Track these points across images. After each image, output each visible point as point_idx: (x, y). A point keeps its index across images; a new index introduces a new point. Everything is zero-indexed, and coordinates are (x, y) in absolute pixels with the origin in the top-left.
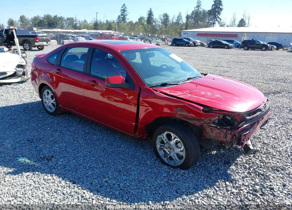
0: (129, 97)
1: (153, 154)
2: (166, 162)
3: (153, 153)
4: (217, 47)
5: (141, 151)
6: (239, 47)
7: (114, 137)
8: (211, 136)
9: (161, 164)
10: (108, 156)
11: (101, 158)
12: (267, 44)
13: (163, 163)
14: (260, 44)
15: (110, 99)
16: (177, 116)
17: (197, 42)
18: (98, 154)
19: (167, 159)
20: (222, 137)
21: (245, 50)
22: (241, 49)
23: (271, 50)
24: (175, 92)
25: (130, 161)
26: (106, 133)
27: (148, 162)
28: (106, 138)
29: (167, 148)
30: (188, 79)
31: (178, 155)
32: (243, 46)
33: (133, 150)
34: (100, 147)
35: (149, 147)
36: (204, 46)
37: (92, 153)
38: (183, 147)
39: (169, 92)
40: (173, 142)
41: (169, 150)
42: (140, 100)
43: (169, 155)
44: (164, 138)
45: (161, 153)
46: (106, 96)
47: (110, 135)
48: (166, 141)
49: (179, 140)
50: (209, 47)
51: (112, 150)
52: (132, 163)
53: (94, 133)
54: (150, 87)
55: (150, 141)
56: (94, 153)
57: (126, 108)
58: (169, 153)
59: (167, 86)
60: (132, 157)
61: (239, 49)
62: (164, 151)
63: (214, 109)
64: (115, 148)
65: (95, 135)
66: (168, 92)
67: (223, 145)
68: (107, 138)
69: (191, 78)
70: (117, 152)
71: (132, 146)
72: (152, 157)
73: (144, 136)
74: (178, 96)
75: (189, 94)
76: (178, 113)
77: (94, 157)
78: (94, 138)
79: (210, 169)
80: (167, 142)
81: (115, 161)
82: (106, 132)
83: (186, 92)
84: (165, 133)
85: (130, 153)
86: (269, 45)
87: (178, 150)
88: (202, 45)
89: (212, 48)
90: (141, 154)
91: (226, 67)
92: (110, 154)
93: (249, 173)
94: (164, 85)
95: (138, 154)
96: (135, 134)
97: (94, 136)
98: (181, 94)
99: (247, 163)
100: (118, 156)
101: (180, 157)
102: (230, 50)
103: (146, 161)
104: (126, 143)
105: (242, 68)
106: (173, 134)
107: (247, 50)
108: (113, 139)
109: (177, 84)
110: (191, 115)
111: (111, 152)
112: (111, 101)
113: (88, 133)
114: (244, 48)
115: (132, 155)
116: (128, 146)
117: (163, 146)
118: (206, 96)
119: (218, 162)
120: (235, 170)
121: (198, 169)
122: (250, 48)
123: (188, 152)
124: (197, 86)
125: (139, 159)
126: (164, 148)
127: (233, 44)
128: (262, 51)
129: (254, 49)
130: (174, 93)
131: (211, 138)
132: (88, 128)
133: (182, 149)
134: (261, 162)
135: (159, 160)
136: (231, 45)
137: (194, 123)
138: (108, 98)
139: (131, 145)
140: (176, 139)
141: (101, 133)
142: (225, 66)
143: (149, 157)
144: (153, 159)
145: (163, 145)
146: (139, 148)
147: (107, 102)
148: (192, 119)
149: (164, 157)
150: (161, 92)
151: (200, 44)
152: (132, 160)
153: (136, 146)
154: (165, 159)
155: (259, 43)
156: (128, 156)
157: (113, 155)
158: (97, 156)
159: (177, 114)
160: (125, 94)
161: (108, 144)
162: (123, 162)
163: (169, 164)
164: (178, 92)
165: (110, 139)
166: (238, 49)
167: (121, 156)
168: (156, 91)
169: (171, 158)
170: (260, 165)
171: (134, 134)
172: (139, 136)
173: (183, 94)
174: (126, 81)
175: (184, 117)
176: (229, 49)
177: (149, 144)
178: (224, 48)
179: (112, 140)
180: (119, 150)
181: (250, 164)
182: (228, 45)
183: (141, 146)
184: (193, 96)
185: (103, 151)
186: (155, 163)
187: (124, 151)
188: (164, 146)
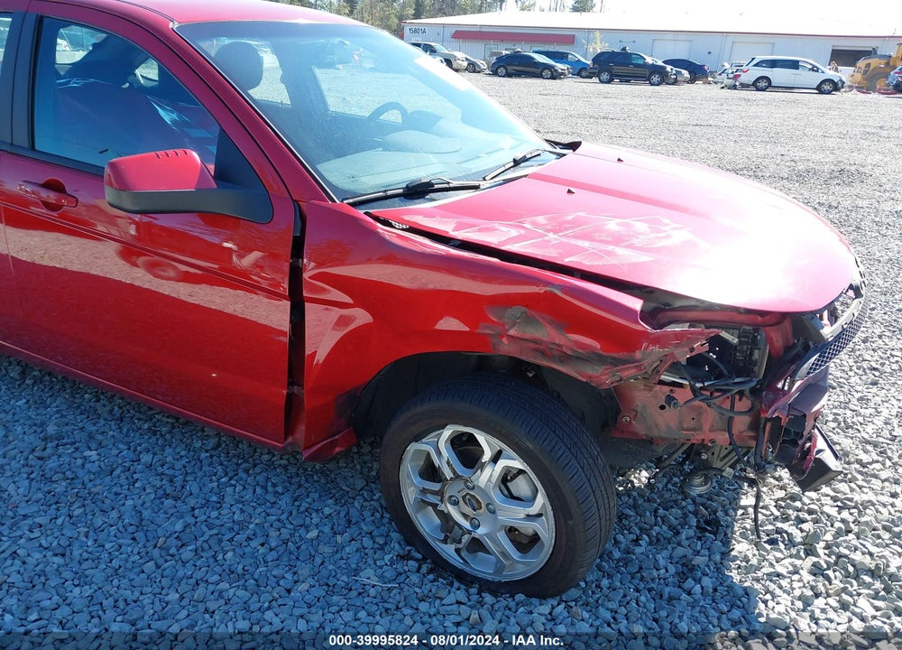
0: (241, 256)
1: (385, 521)
2: (452, 561)
3: (382, 517)
4: (518, 74)
5: (327, 511)
6: (583, 74)
7: (188, 447)
8: (657, 425)
9: (431, 577)
10: (158, 567)
11: (125, 582)
12: (663, 64)
13: (440, 567)
14: (645, 65)
15: (162, 273)
16: (506, 348)
17: (455, 57)
18: (105, 556)
19: (458, 551)
20: (706, 427)
21: (602, 82)
22: (589, 80)
23: (675, 82)
24: (484, 223)
25: (278, 579)
26: (149, 429)
27: (368, 576)
28: (146, 458)
29: (456, 503)
30: (517, 163)
31: (511, 531)
32: (597, 71)
33: (284, 517)
34: (114, 514)
35: (360, 483)
36: (479, 72)
37: (76, 553)
38: (541, 499)
39: (453, 225)
40: (487, 476)
41: (468, 510)
42: (306, 275)
43: (470, 532)
44: (439, 453)
45: (426, 523)
46: (141, 260)
47: (168, 436)
48: (454, 472)
49: (518, 464)
50: (495, 73)
51: (179, 526)
52: (289, 591)
53: (91, 437)
54: (353, 205)
55: (358, 453)
56: (85, 555)
57: (229, 310)
58: (466, 524)
59: (432, 195)
60: (285, 559)
61: (585, 80)
62: (445, 517)
63: (678, 304)
64: (196, 512)
65: (93, 446)
66: (447, 227)
67: (704, 457)
68: (154, 454)
69: (525, 159)
70: (206, 537)
71: (280, 489)
72: (381, 541)
73: (333, 445)
74: (503, 248)
75: (551, 235)
76: (512, 332)
77: (81, 579)
78: (88, 466)
79: (655, 573)
80: (457, 477)
81: (200, 592)
82: (146, 426)
83: (535, 224)
84: (447, 433)
85: (273, 533)
86: (669, 68)
87: (514, 514)
88: (473, 68)
89: (503, 76)
90: (327, 529)
91: (567, 134)
92: (173, 551)
93: (817, 571)
94: (418, 191)
95: (313, 534)
96: (290, 439)
97: (87, 453)
98: (514, 233)
99: (786, 519)
100: (214, 557)
101: (525, 541)
102: (558, 81)
103: (356, 572)
104: (249, 475)
105: (614, 134)
106: (490, 438)
107: (609, 82)
108: (184, 461)
109: (476, 188)
110: (576, 343)
111: (172, 542)
112: (164, 281)
113: (59, 437)
114: (598, 76)
115: (285, 542)
116: (259, 490)
117: (434, 493)
118: (635, 242)
119: (671, 527)
120: (754, 561)
121: (605, 582)
122: (618, 76)
123: (570, 522)
124: (569, 192)
125: (318, 560)
126: (442, 501)
127: (565, 63)
128: (652, 85)
129: (628, 81)
130: (481, 230)
131: (655, 433)
132: (58, 412)
133: (535, 509)
134: (839, 504)
135: (419, 556)
136: (560, 66)
137: (590, 377)
138: (152, 268)
139: (274, 485)
140: (502, 463)
141: (125, 430)
142: (561, 129)
143: (367, 542)
144: (387, 558)
145: (436, 487)
146: (316, 496)
147: (146, 286)
148: (578, 358)
149: (445, 541)
150: (413, 230)
151: (465, 64)
152: (289, 576)
153: (300, 486)
154: (448, 551)
155: (641, 62)
156: (262, 550)
157: (187, 553)
158: (98, 576)
159: (505, 340)
160: (226, 245)
161: (160, 492)
162: (241, 593)
163: (467, 569)
164: (496, 224)
165: (169, 459)
166: (582, 80)
167: (230, 555)
168: (386, 223)
169: (477, 545)
170: (843, 521)
171: (285, 439)
172: (314, 445)
173: (523, 232)
174: (222, 176)
175: (536, 350)
176: (554, 79)
177: (358, 467)
178: (540, 76)
179: (178, 465)
180: (218, 522)
181: (801, 521)
182: (553, 67)
183: (323, 481)
184: (573, 242)
185: (134, 539)
186: (402, 578)
187: (242, 525)
188: (440, 493)
